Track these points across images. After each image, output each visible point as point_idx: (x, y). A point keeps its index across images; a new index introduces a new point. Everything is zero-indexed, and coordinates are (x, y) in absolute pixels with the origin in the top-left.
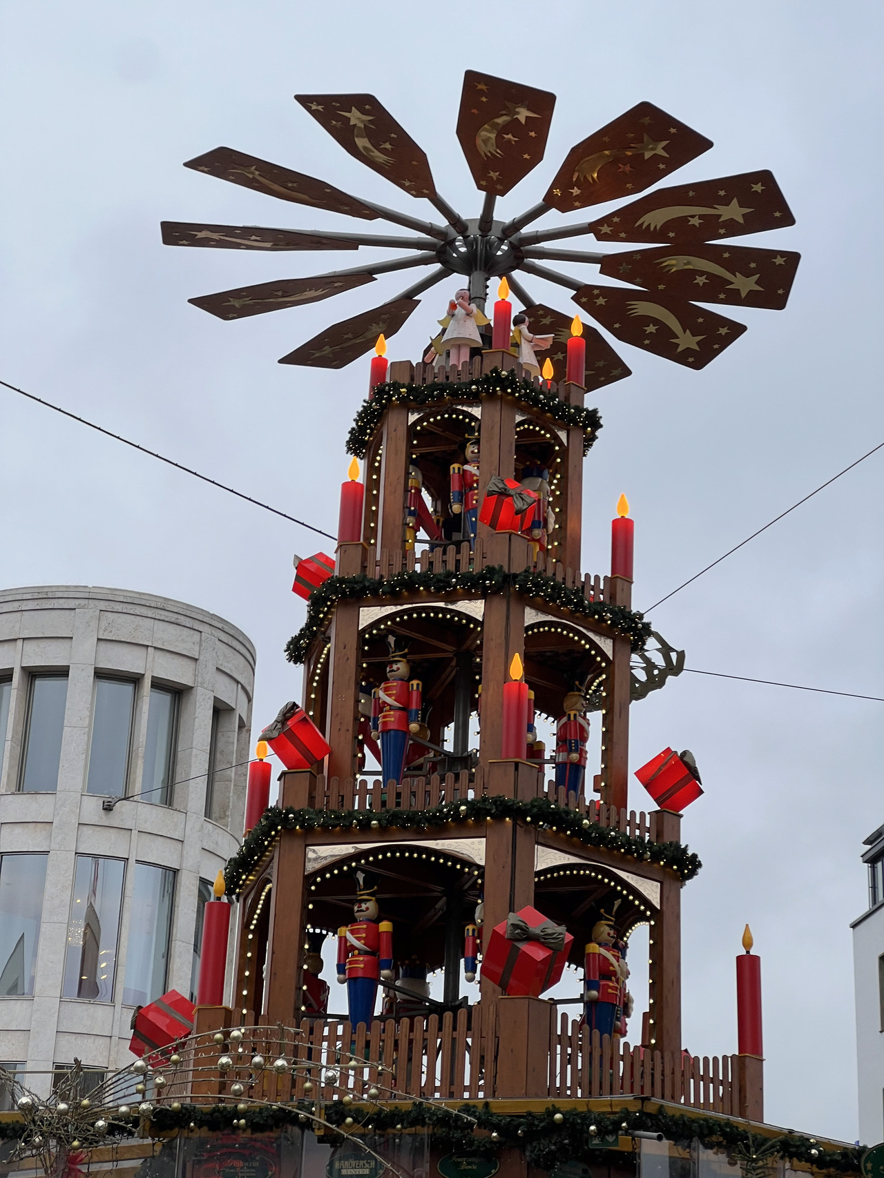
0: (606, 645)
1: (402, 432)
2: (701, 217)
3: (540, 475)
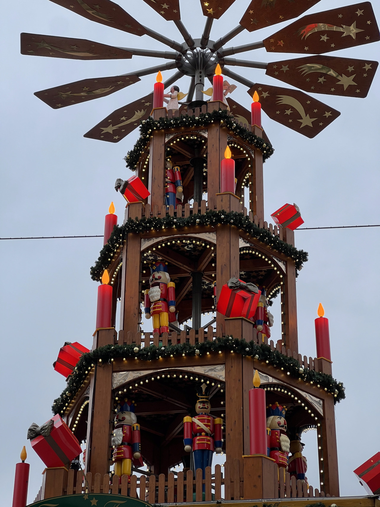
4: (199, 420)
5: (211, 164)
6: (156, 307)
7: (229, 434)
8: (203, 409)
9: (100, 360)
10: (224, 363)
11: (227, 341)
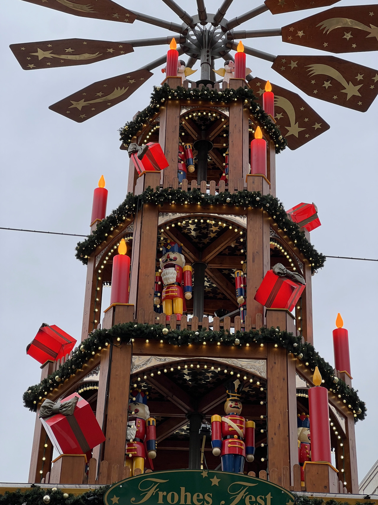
4: (231, 419)
5: (233, 144)
6: (170, 291)
7: (272, 439)
8: (235, 409)
9: (119, 339)
10: (266, 357)
11: (274, 333)
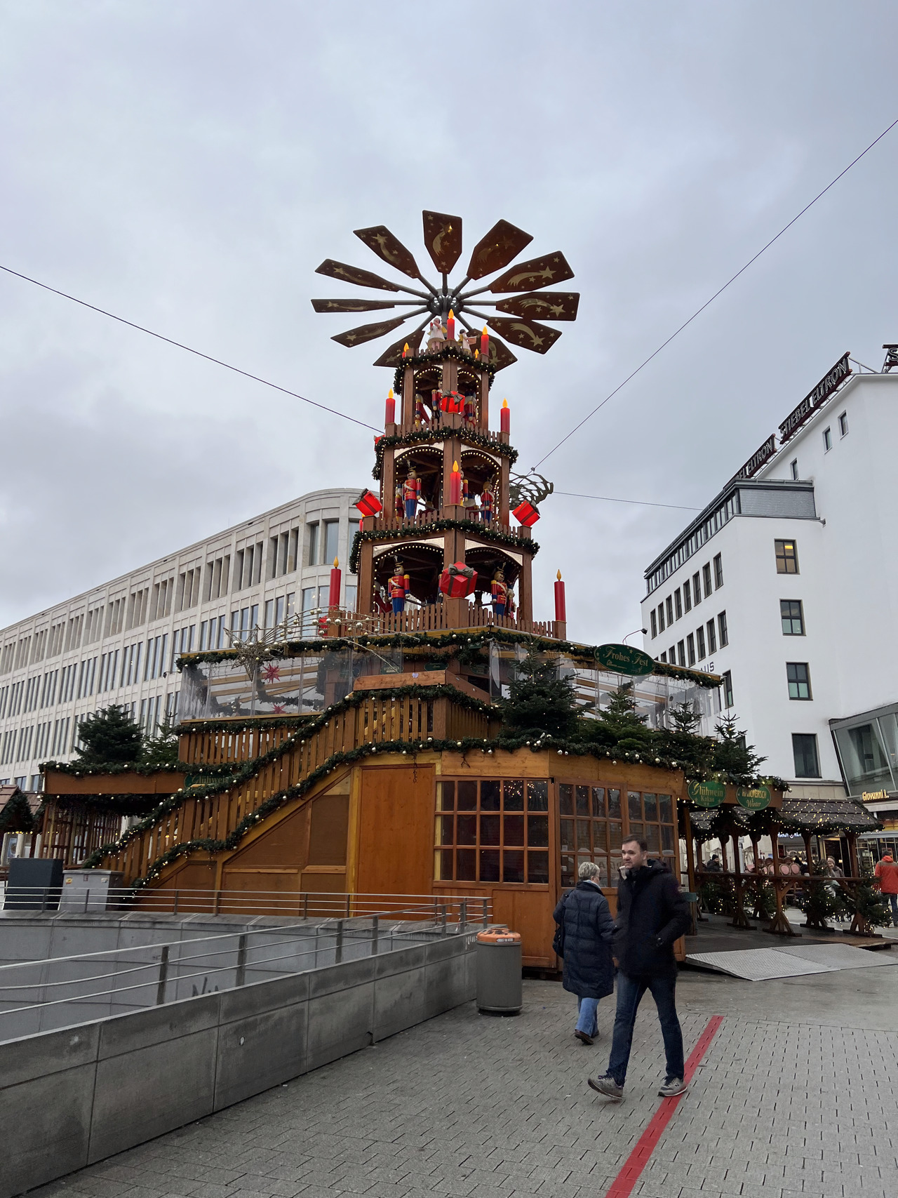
0: (499, 461)
1: (411, 378)
2: (534, 277)
3: (472, 395)
